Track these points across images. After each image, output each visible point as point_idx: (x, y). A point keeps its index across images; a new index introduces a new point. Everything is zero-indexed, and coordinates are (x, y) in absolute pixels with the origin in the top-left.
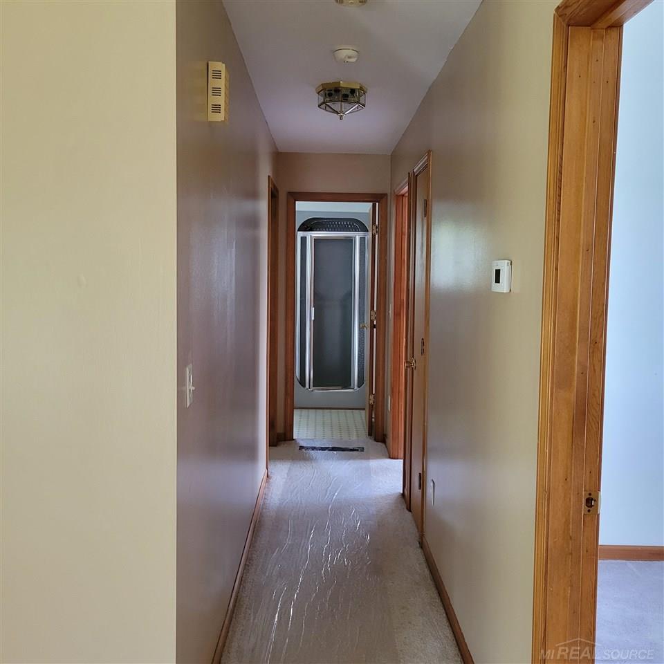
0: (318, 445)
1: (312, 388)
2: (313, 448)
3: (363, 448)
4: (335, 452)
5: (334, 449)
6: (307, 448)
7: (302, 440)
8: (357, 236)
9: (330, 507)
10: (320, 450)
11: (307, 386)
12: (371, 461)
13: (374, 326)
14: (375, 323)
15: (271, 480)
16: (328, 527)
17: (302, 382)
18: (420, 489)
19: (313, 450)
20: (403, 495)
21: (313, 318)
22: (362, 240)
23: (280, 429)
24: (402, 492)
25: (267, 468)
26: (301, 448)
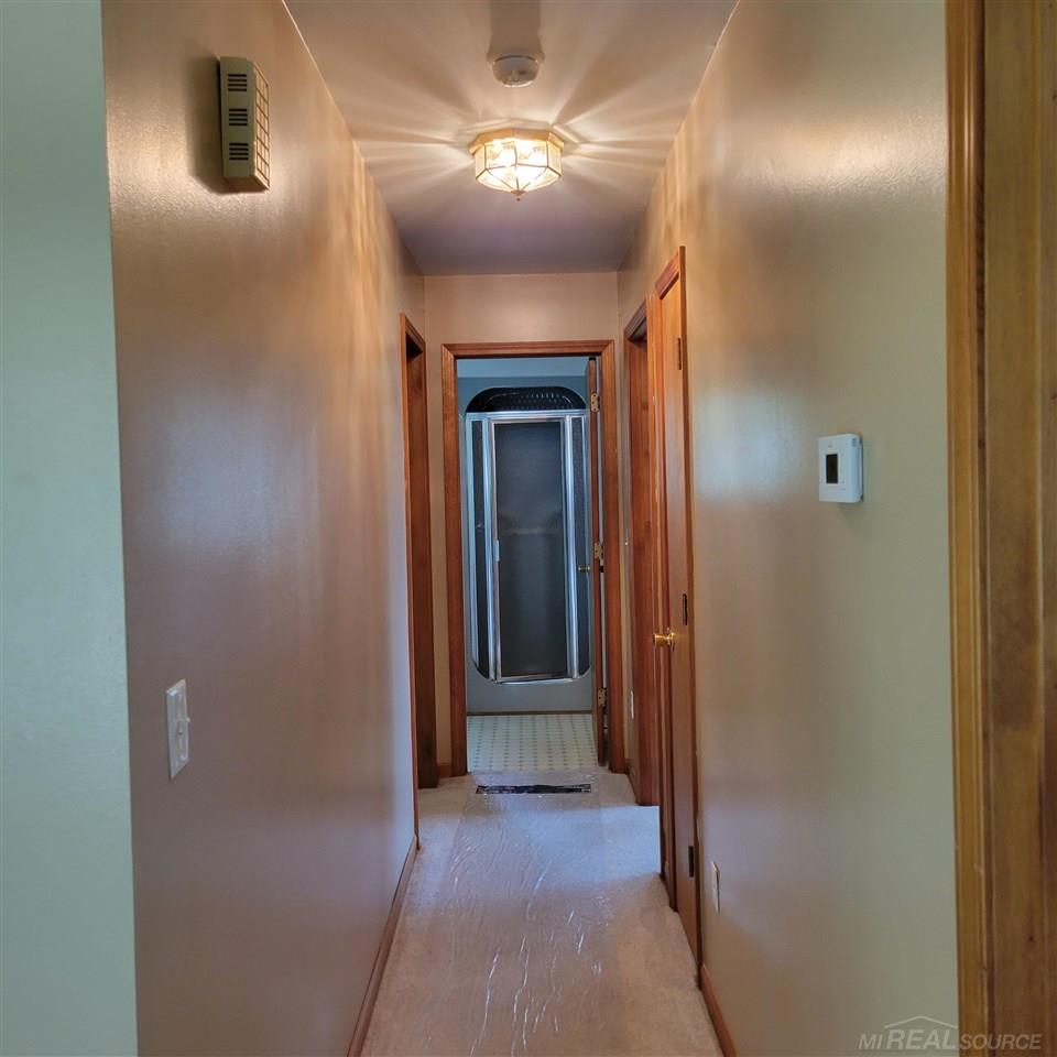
0: (510, 782)
1: (500, 679)
2: (502, 789)
3: (589, 786)
4: (540, 796)
5: (538, 789)
6: (491, 790)
7: (483, 773)
8: (568, 417)
9: (529, 906)
10: (513, 792)
11: (492, 676)
12: (603, 810)
13: (602, 569)
14: (602, 564)
15: (423, 856)
16: (525, 950)
17: (483, 668)
18: (692, 875)
19: (501, 792)
20: (663, 876)
21: (497, 559)
22: (576, 423)
23: (443, 755)
24: (659, 871)
25: (417, 832)
26: (481, 789)
